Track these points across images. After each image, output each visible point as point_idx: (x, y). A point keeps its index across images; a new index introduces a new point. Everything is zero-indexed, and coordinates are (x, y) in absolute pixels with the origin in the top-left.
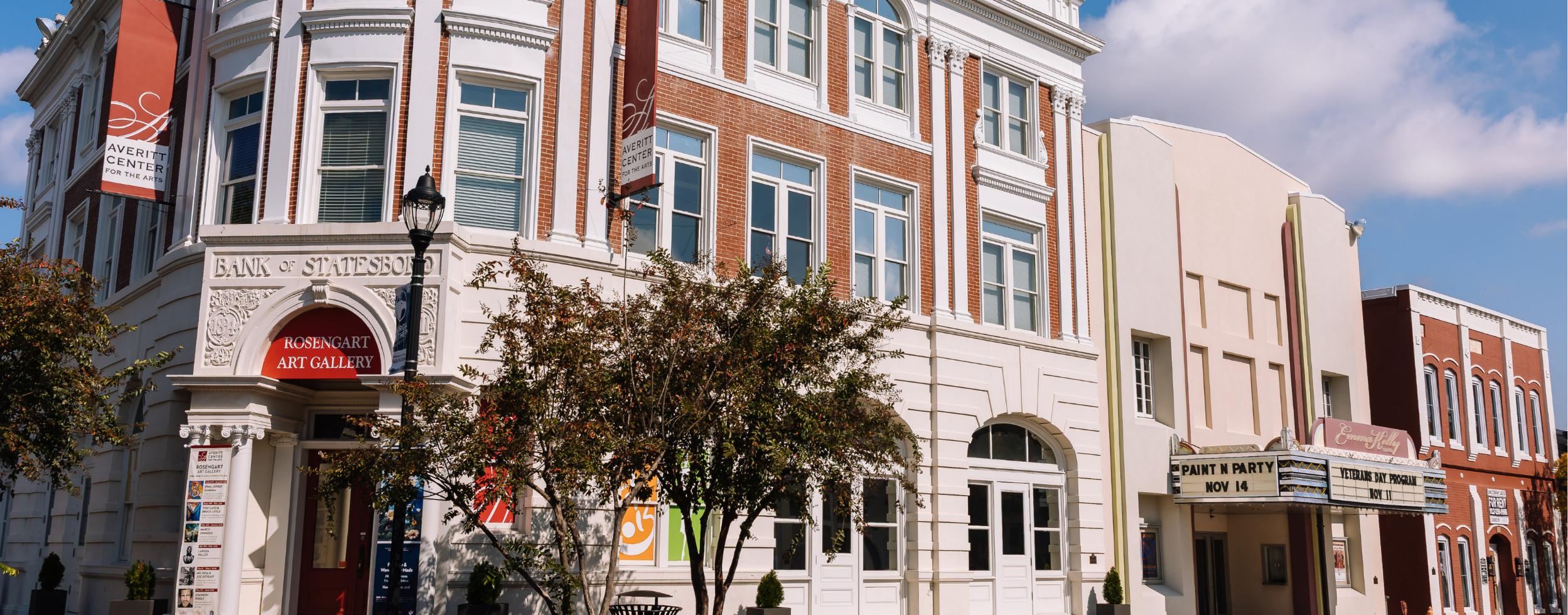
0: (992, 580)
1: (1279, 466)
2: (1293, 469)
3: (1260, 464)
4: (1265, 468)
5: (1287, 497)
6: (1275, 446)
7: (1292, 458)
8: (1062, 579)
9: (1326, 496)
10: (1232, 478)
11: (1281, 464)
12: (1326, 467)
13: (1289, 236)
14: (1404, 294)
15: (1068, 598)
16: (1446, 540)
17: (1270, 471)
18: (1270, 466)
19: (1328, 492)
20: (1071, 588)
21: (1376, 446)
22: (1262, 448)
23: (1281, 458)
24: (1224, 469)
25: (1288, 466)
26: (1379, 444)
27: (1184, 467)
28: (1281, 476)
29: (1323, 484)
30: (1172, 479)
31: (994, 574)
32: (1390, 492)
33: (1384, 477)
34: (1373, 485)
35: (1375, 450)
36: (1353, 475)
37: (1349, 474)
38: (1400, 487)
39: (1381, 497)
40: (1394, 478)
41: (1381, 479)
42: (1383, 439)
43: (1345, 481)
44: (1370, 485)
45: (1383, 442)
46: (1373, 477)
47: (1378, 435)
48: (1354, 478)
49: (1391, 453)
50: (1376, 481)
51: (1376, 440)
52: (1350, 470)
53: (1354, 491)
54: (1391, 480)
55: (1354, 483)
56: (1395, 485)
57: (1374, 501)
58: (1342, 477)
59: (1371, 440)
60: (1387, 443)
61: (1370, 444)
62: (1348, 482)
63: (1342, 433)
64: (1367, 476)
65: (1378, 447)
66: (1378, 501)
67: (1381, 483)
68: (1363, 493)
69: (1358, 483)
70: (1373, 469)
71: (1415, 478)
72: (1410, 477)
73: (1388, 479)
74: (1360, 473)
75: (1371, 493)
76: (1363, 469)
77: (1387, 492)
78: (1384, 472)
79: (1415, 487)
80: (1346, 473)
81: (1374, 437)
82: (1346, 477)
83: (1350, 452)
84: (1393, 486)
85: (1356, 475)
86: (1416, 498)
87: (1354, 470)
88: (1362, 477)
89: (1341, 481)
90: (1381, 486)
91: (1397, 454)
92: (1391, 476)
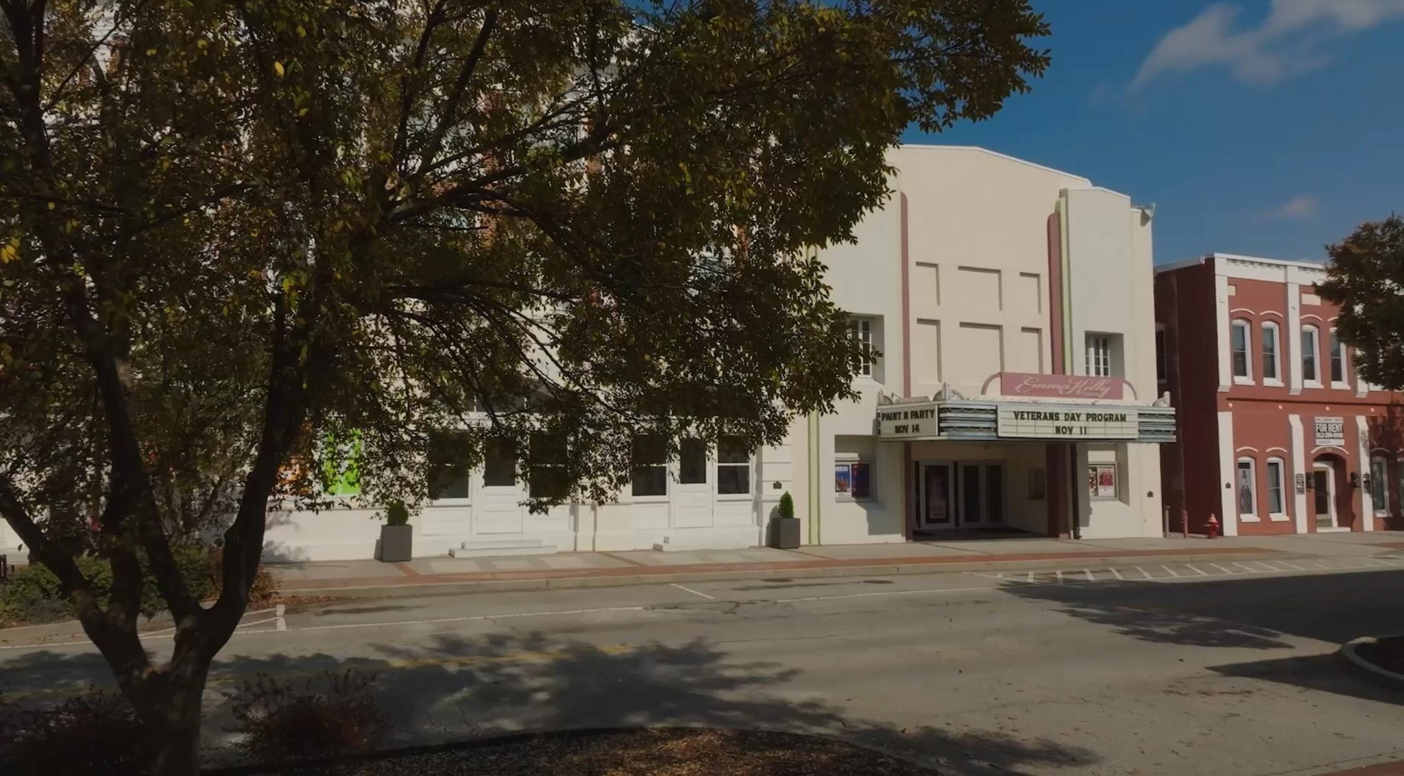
0: (668, 502)
1: (939, 413)
2: (949, 415)
3: (927, 411)
4: (929, 413)
5: (944, 436)
6: (939, 397)
7: (947, 406)
8: (751, 500)
9: (995, 434)
10: (911, 422)
11: (941, 410)
12: (995, 412)
13: (1054, 226)
14: (1211, 262)
15: (755, 514)
16: (1253, 460)
17: (932, 416)
18: (932, 412)
19: (996, 430)
20: (757, 506)
21: (1075, 391)
22: (931, 398)
23: (941, 407)
24: (906, 417)
25: (945, 412)
26: (1079, 390)
27: (883, 414)
28: (940, 420)
29: (992, 425)
30: (877, 424)
31: (669, 498)
32: (1085, 428)
33: (1079, 416)
34: (1062, 423)
35: (1074, 395)
36: (1033, 416)
37: (1026, 416)
38: (1102, 423)
39: (1071, 433)
40: (1092, 417)
41: (1073, 418)
42: (1085, 386)
43: (1020, 422)
44: (1057, 423)
45: (1085, 389)
46: (1062, 417)
47: (1079, 383)
48: (1033, 419)
49: (1097, 397)
50: (1066, 420)
51: (1075, 387)
52: (1028, 413)
53: (1032, 429)
54: (1088, 418)
55: (1032, 422)
56: (1094, 422)
57: (1061, 436)
58: (1017, 418)
59: (1067, 387)
60: (1091, 389)
61: (1065, 391)
62: (1025, 422)
63: (1025, 383)
64: (1053, 416)
65: (1078, 393)
66: (1067, 436)
67: (1073, 422)
68: (1045, 430)
69: (1039, 422)
70: (1062, 411)
71: (1125, 415)
72: (1117, 415)
73: (1083, 417)
74: (1043, 415)
75: (1058, 430)
76: (1048, 411)
77: (1081, 428)
78: (1079, 412)
79: (1123, 423)
80: (1022, 415)
81: (1072, 385)
82: (1022, 418)
83: (1036, 398)
84: (1091, 423)
85: (1037, 416)
86: (1125, 431)
87: (1033, 413)
88: (1045, 418)
89: (1014, 422)
90: (1073, 424)
91: (1106, 397)
92: (1089, 416)
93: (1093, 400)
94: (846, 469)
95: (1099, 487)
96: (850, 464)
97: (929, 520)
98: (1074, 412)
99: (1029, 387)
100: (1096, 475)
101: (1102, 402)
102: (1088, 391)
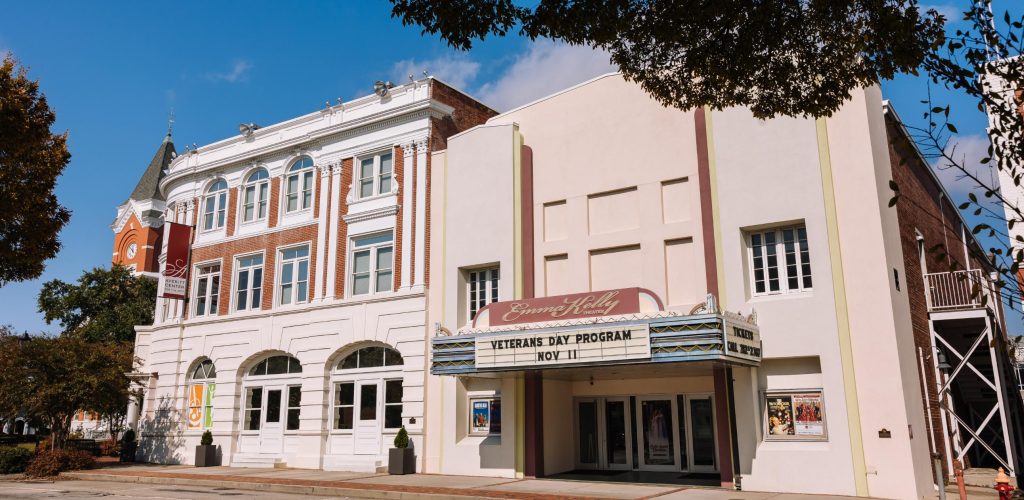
0: (351, 434)
9: (473, 366)
12: (471, 344)
19: (475, 362)
29: (471, 357)
31: (353, 431)
32: (575, 351)
33: (566, 339)
34: (544, 349)
35: (571, 315)
36: (511, 344)
37: (504, 344)
38: (598, 344)
39: (556, 358)
40: (585, 338)
41: (559, 342)
42: (584, 304)
43: (498, 351)
44: (540, 349)
45: (585, 307)
46: (546, 342)
47: (576, 302)
48: (511, 347)
49: (601, 314)
50: (551, 344)
51: (571, 308)
52: (506, 341)
53: (511, 358)
54: (578, 340)
55: (511, 351)
56: (587, 344)
57: (546, 362)
58: (494, 347)
59: (562, 308)
60: (593, 306)
61: (559, 312)
62: (504, 351)
63: (513, 310)
64: (536, 342)
65: (575, 312)
66: (553, 362)
67: (559, 346)
68: (527, 357)
69: (519, 350)
70: (545, 335)
71: (629, 331)
72: (617, 333)
73: (572, 339)
74: (523, 342)
75: (541, 356)
76: (529, 337)
77: (569, 351)
78: (566, 335)
79: (628, 341)
80: (500, 345)
81: (568, 305)
82: (500, 348)
83: (522, 325)
84: (582, 345)
85: (515, 344)
86: (630, 351)
87: (511, 341)
88: (526, 345)
89: (492, 352)
90: (560, 347)
91: (612, 312)
92: (579, 338)
93: (594, 319)
94: (485, 406)
95: (795, 422)
96: (488, 400)
97: (648, 461)
98: (561, 335)
99: (518, 314)
100: (790, 408)
101: (606, 319)
102: (590, 309)
